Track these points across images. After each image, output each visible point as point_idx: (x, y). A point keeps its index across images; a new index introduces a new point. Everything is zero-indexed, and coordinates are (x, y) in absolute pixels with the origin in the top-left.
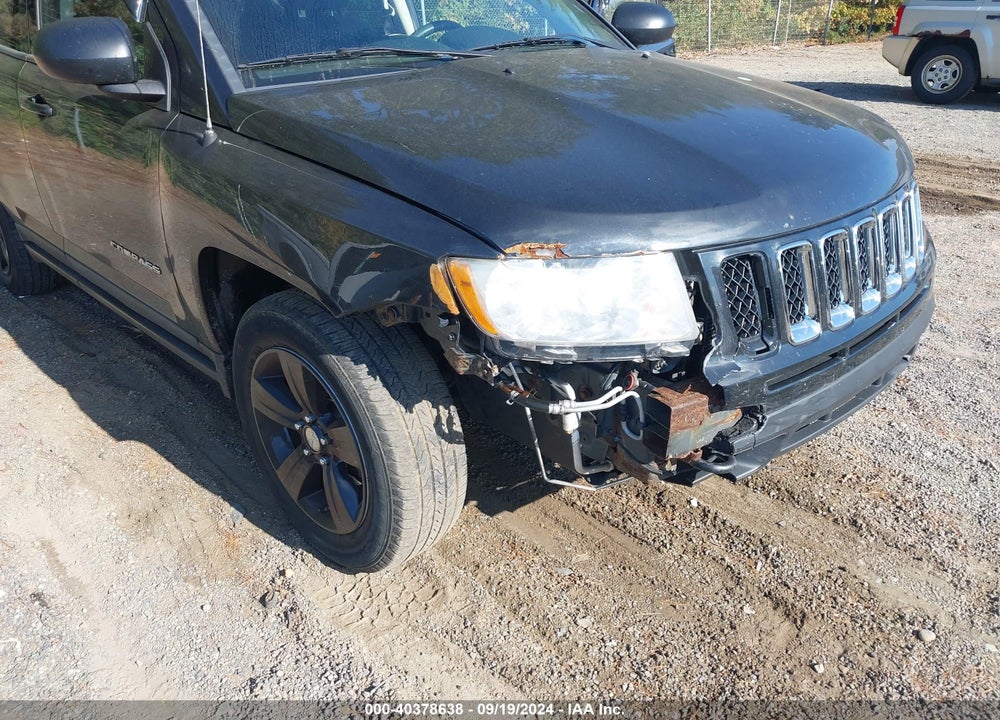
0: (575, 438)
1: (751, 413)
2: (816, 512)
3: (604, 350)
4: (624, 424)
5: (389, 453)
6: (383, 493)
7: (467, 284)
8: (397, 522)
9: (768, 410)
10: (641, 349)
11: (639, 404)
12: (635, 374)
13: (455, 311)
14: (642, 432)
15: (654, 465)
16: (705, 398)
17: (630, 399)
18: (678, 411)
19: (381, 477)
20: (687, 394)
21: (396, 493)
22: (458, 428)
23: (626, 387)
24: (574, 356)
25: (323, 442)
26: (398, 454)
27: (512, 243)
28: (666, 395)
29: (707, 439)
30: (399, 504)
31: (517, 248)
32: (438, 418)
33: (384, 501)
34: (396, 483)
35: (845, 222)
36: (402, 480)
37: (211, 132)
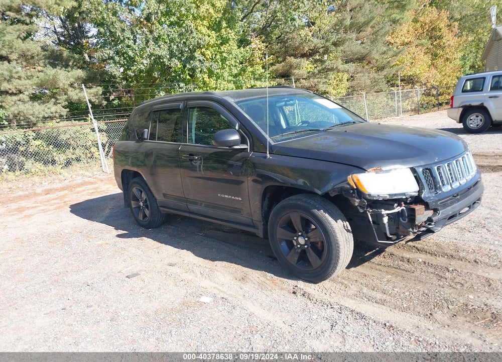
0: (387, 225)
1: (435, 211)
2: (462, 260)
3: (396, 195)
4: (401, 218)
5: (334, 231)
6: (333, 244)
7: (358, 180)
8: (338, 253)
9: (441, 210)
10: (404, 194)
11: (406, 211)
12: (403, 203)
13: (355, 187)
14: (407, 219)
15: (411, 229)
16: (423, 206)
17: (402, 210)
18: (417, 209)
19: (332, 240)
20: (418, 206)
21: (338, 243)
22: (349, 228)
23: (401, 207)
24: (388, 197)
25: (306, 239)
26: (337, 231)
27: (369, 168)
28: (413, 206)
29: (425, 219)
30: (339, 247)
31: (371, 170)
32: (344, 225)
33: (334, 247)
34: (337, 240)
35: (451, 159)
36: (339, 239)
37: (268, 155)
